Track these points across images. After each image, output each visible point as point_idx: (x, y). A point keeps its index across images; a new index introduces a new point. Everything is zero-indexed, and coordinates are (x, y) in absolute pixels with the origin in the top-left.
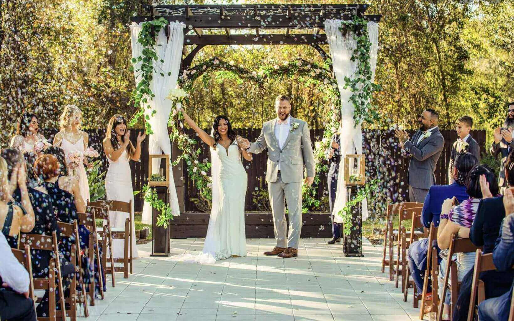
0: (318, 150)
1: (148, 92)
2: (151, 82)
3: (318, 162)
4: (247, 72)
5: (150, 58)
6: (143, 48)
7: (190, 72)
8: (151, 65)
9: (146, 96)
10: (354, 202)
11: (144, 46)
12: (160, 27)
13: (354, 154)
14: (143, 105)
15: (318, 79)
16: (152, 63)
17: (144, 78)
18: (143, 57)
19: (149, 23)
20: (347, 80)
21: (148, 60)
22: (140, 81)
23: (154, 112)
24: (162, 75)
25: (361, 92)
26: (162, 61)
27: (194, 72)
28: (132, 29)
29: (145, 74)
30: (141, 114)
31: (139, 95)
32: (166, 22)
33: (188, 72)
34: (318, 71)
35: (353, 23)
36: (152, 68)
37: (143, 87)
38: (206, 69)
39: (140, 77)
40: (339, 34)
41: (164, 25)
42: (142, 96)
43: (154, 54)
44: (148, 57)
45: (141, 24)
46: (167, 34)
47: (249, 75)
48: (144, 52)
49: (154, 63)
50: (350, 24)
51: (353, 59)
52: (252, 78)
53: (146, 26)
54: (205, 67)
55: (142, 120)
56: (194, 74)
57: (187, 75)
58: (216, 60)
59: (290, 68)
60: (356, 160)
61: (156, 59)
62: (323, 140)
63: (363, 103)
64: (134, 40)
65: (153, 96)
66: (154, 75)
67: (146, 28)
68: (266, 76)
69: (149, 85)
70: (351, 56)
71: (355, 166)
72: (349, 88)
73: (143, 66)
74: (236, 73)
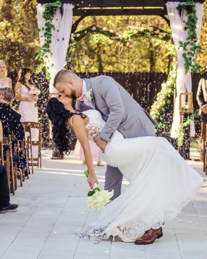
0: (164, 90)
1: (49, 51)
2: (50, 45)
3: (164, 98)
4: (115, 35)
5: (50, 29)
6: (45, 22)
7: (76, 36)
8: (50, 34)
9: (47, 54)
10: (185, 124)
11: (47, 20)
12: (56, 7)
13: (186, 92)
14: (45, 60)
15: (164, 40)
16: (51, 32)
17: (46, 42)
18: (45, 27)
19: (50, 5)
20: (181, 43)
21: (48, 30)
22: (43, 44)
23: (53, 65)
24: (58, 40)
25: (190, 51)
26: (58, 31)
27: (78, 35)
28: (38, 9)
29: (47, 40)
30: (44, 66)
31: (42, 53)
32: (61, 3)
33: (75, 36)
34: (164, 34)
35: (186, 4)
36: (51, 35)
37: (45, 48)
38: (87, 33)
39: (44, 41)
40: (177, 12)
41: (60, 6)
42: (44, 54)
43: (52, 26)
44: (49, 28)
45: (45, 5)
46: (62, 13)
47: (117, 38)
48: (46, 24)
49: (52, 32)
50: (184, 5)
51: (185, 29)
52: (118, 40)
53: (48, 7)
54: (86, 32)
55: (44, 69)
56: (79, 37)
57: (74, 37)
58: (94, 27)
59: (145, 32)
60: (187, 96)
61: (54, 29)
62: (167, 82)
63: (190, 59)
64: (39, 16)
65: (52, 54)
66: (52, 39)
67: (48, 8)
68: (128, 38)
69: (49, 47)
70: (184, 27)
71: (187, 100)
72: (182, 48)
73: (45, 34)
74: (108, 36)
